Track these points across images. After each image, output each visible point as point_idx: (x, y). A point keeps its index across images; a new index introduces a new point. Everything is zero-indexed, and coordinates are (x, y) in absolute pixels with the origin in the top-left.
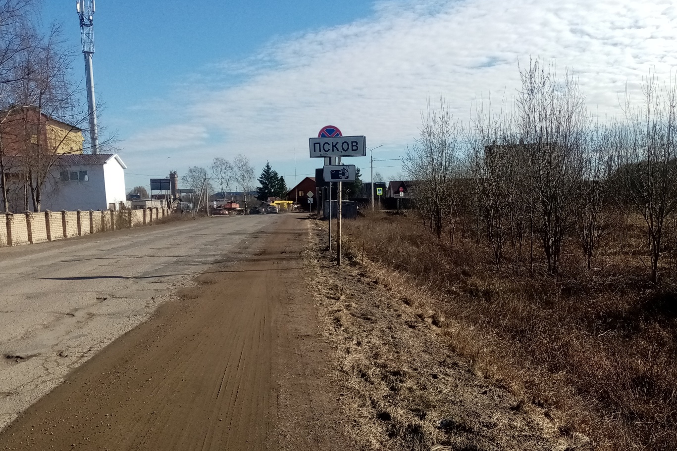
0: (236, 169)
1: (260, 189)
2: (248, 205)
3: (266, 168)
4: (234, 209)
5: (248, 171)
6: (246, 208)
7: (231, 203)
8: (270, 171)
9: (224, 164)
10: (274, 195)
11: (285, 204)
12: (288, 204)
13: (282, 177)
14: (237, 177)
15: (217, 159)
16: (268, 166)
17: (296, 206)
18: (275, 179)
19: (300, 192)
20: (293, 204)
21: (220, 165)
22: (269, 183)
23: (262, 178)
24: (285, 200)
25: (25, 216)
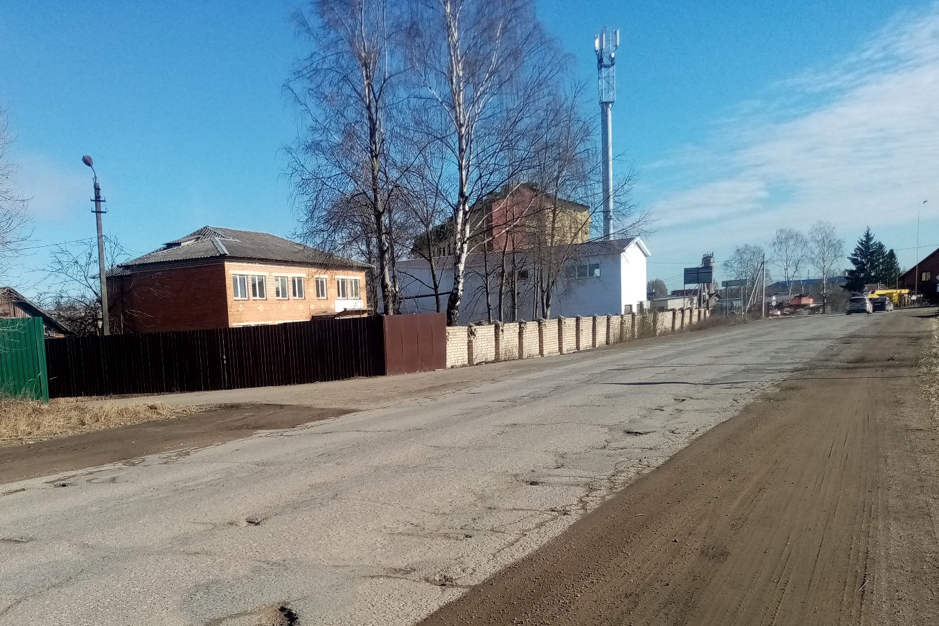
0: (812, 245)
1: (851, 272)
2: (828, 299)
3: (864, 239)
4: (804, 306)
5: (833, 245)
6: (824, 304)
7: (801, 297)
8: (871, 243)
9: (792, 237)
10: (875, 280)
11: (894, 295)
12: (901, 296)
13: (892, 251)
14: (813, 256)
15: (781, 231)
16: (867, 235)
17: (914, 298)
18: (879, 255)
19: (924, 274)
20: (909, 294)
21: (785, 239)
22: (867, 263)
23: (855, 255)
24: (895, 288)
25: (537, 324)
